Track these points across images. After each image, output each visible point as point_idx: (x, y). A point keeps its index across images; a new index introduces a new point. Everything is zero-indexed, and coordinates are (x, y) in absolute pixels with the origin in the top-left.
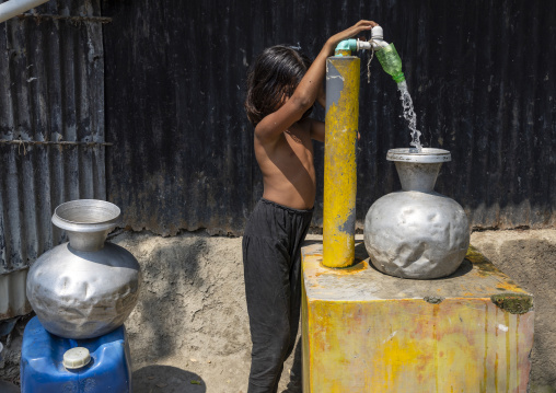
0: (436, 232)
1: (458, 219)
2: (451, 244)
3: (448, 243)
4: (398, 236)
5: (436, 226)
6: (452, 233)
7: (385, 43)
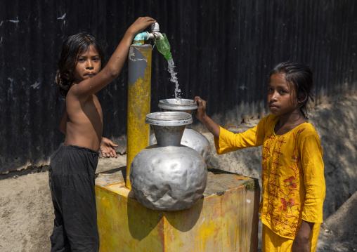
0: (176, 177)
1: (195, 167)
2: (188, 186)
3: (186, 185)
4: (149, 180)
5: (176, 172)
6: (189, 177)
7: (160, 34)
